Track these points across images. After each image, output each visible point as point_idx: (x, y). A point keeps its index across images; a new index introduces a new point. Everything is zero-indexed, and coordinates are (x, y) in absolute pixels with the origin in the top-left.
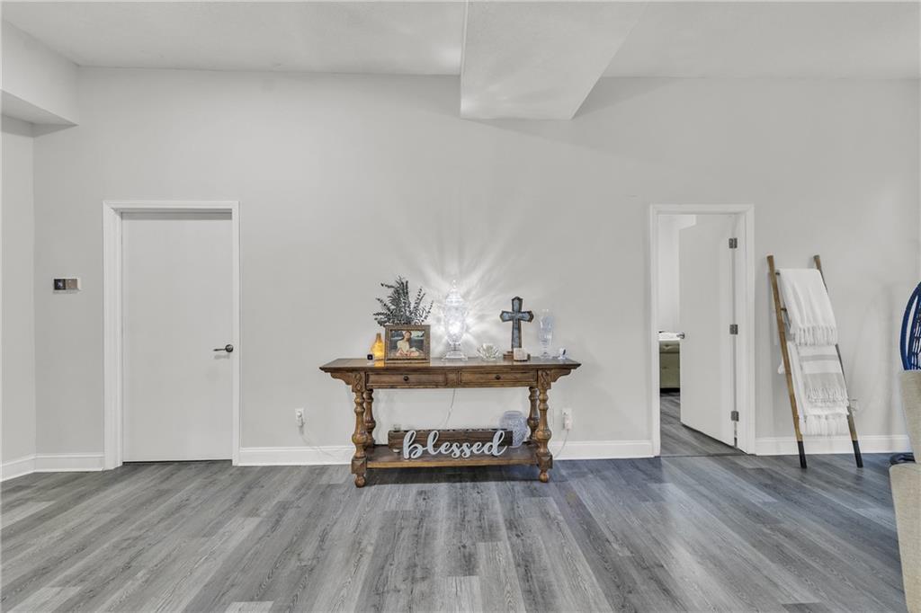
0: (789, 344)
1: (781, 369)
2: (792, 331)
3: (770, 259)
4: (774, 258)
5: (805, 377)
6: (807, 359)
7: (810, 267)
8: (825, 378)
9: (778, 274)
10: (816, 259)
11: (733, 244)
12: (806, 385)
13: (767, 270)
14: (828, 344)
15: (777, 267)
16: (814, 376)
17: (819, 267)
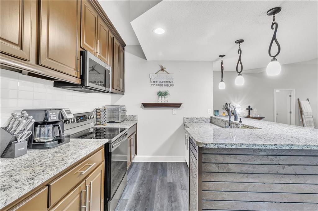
0: (303, 115)
1: (301, 120)
2: (303, 113)
3: (298, 99)
4: (300, 99)
5: (306, 121)
6: (306, 118)
7: (307, 101)
8: (310, 122)
9: (300, 102)
10: (308, 99)
11: (290, 96)
12: (306, 123)
13: (298, 101)
14: (311, 115)
15: (300, 101)
16: (308, 121)
17: (308, 101)
